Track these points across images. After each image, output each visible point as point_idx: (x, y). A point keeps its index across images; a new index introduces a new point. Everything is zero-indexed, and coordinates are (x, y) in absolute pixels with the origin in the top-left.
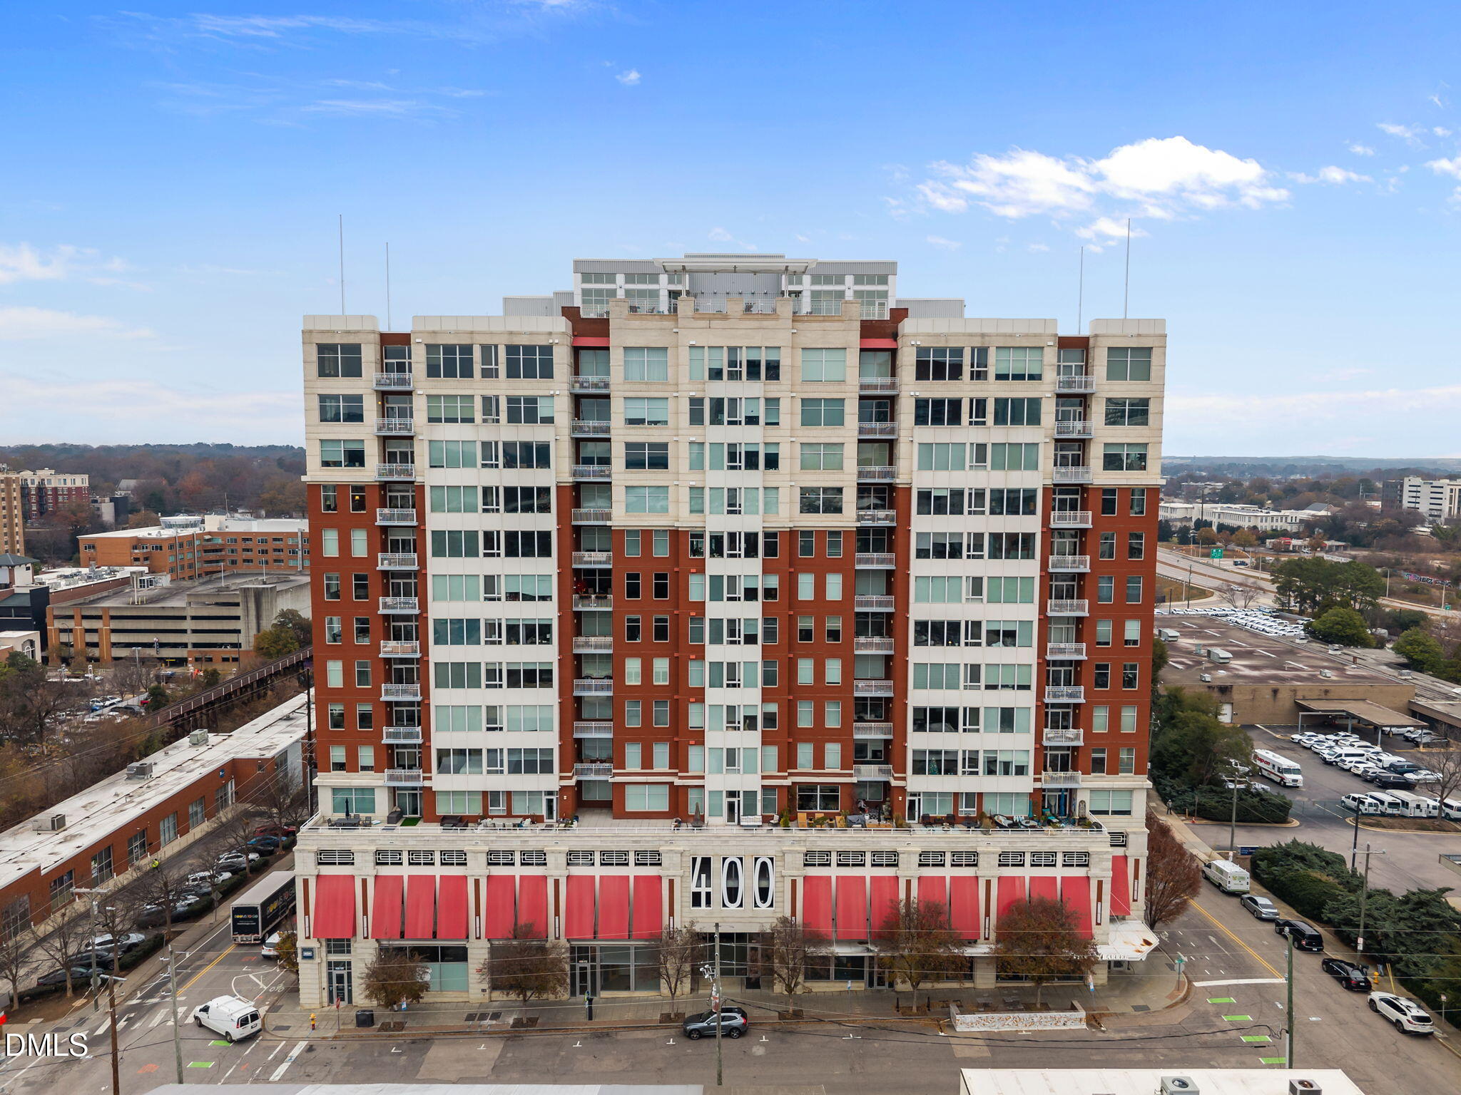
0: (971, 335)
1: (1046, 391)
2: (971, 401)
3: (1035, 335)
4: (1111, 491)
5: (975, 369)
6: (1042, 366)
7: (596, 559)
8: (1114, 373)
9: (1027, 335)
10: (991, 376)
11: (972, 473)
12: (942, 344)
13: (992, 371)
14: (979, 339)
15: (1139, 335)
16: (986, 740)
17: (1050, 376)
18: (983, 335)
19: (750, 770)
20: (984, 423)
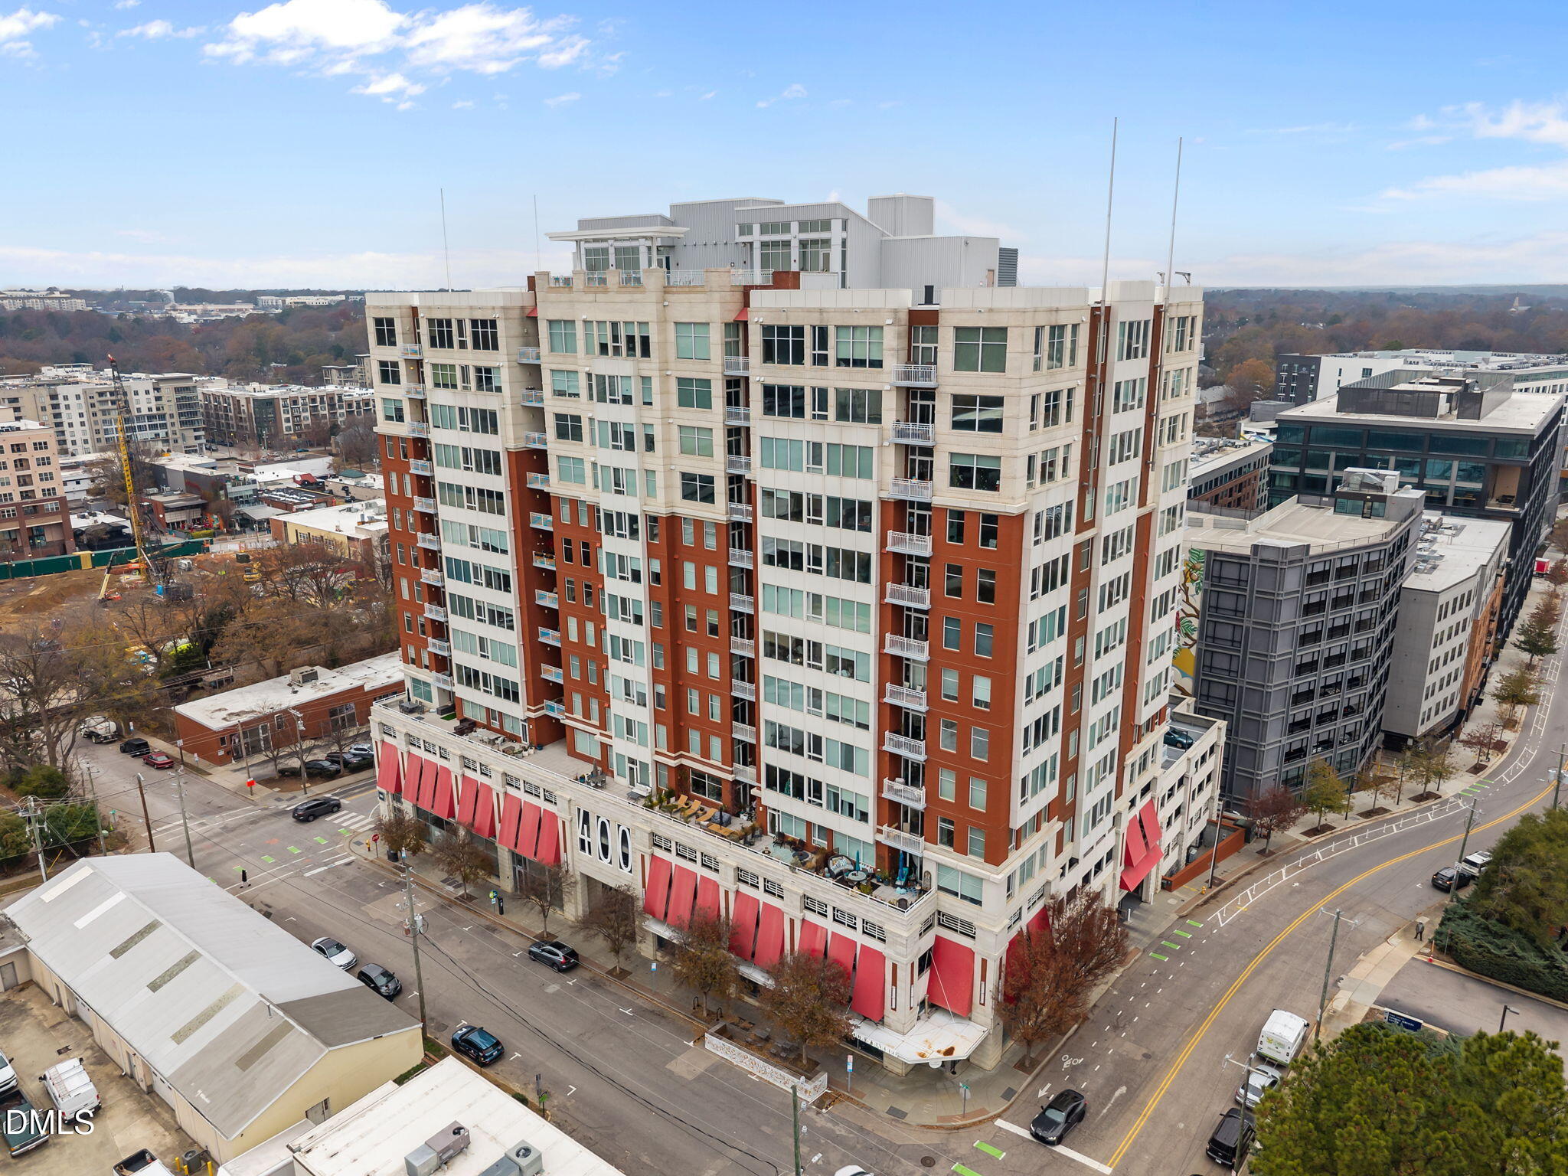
0: (809, 311)
1: (886, 380)
2: (814, 389)
3: (873, 311)
4: (960, 514)
5: (817, 352)
6: (882, 350)
7: (541, 522)
8: (963, 361)
9: (864, 311)
10: (832, 360)
11: (809, 475)
12: (783, 323)
13: (831, 354)
14: (817, 315)
15: (991, 310)
16: (827, 773)
17: (893, 364)
18: (821, 311)
19: (643, 743)
20: (825, 417)
